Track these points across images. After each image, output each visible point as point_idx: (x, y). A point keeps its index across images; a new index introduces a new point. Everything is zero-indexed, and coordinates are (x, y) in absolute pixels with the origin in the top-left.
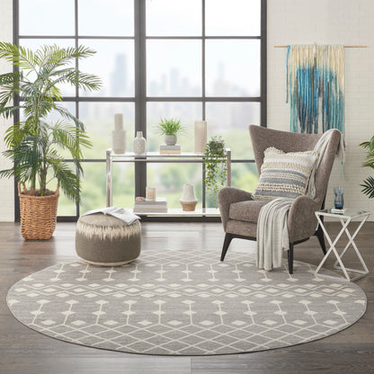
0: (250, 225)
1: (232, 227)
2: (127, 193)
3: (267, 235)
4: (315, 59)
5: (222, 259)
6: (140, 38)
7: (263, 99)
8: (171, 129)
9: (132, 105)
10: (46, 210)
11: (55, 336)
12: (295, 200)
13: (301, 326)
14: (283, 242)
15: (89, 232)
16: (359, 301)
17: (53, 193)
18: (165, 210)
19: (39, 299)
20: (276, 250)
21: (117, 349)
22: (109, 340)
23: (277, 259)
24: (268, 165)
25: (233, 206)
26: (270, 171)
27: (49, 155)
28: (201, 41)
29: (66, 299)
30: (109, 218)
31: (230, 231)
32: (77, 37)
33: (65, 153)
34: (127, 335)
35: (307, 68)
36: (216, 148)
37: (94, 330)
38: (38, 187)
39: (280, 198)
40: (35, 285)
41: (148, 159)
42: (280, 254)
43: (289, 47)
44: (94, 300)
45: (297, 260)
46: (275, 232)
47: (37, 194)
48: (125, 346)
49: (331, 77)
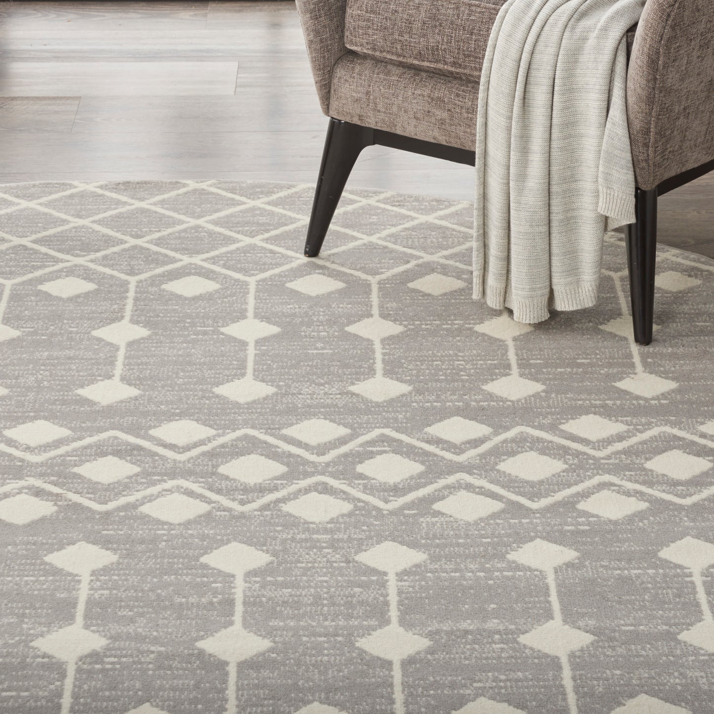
1: (360, 95)
3: (525, 150)
5: (313, 247)
20: (570, 223)
23: (573, 270)
31: (351, 114)
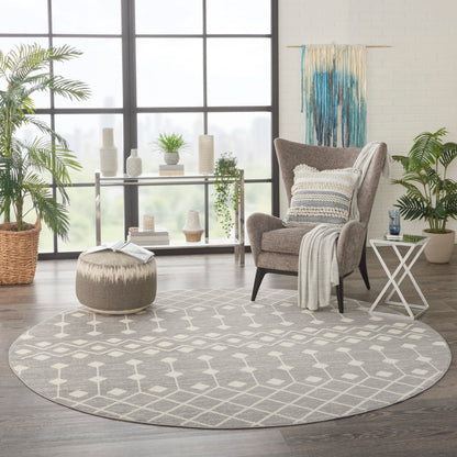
0: (289, 258)
1: (266, 261)
2: (115, 223)
3: (312, 269)
4: (334, 61)
5: (253, 299)
6: (129, 36)
7: (274, 109)
8: (172, 146)
9: (120, 117)
10: (27, 248)
11: (95, 412)
12: (345, 226)
13: (389, 378)
14: (332, 277)
15: (96, 274)
16: (437, 343)
17: (33, 227)
18: (167, 242)
19: (53, 363)
20: (323, 286)
21: (182, 424)
22: (166, 413)
23: (324, 297)
24: (302, 185)
25: (266, 236)
26: (305, 193)
27: (26, 180)
28: (201, 40)
29: (86, 360)
30: (121, 256)
31: (263, 265)
32: (51, 36)
33: (46, 177)
34: (185, 404)
35: (325, 71)
36: (227, 167)
37: (140, 400)
38: (13, 219)
39: (323, 225)
40: (40, 344)
41: (140, 181)
42: (328, 290)
43: (303, 47)
44: (122, 359)
45: (348, 297)
46: (321, 264)
47: (14, 228)
48: (191, 420)
49: (352, 82)
